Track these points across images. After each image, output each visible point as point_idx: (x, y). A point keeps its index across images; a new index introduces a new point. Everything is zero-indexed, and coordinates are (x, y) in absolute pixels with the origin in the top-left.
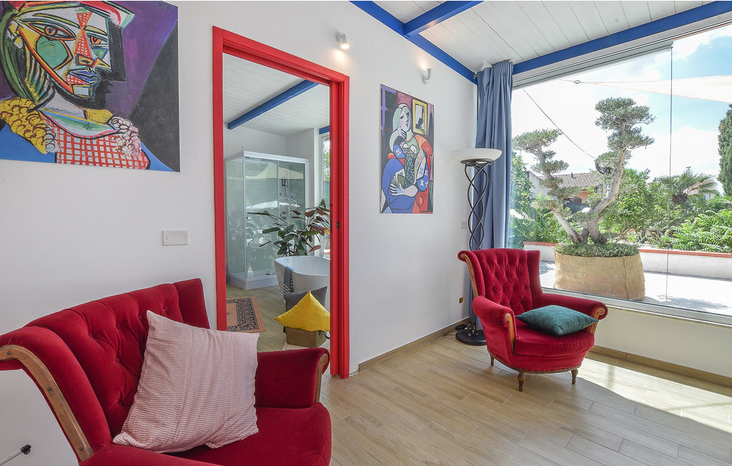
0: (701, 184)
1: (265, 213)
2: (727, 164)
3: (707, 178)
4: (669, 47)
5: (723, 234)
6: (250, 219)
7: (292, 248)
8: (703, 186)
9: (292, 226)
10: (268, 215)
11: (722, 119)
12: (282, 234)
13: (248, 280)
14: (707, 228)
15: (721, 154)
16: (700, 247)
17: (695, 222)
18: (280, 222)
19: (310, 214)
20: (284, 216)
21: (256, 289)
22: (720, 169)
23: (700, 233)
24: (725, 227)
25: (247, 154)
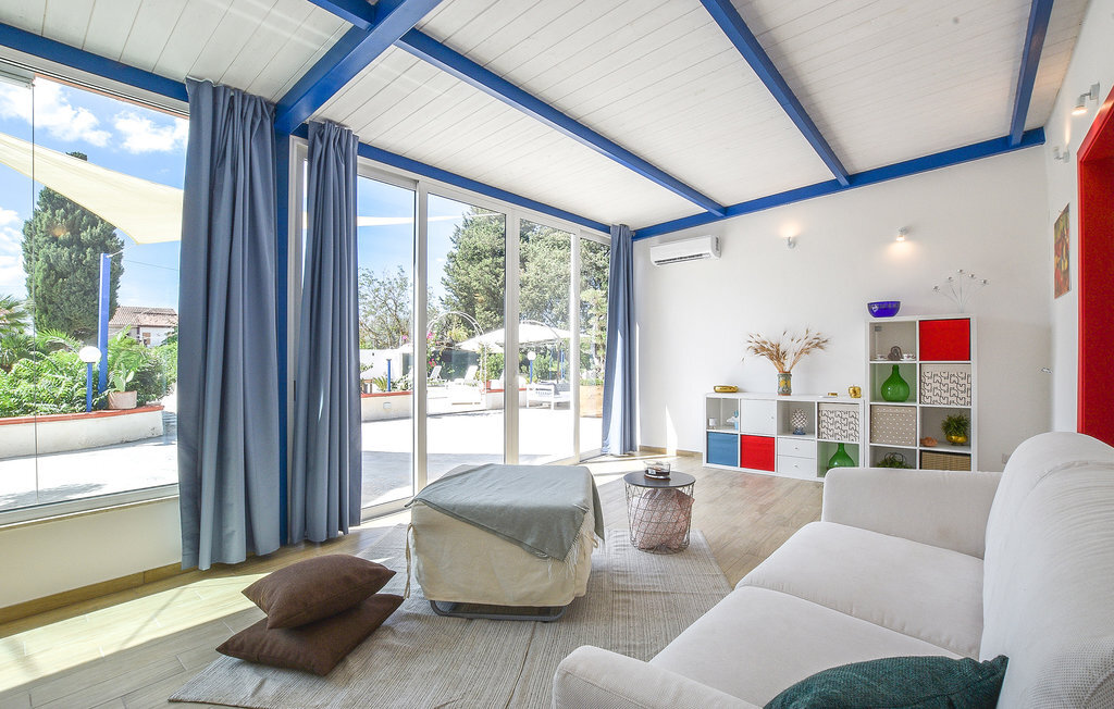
0: (7, 312)
2: (36, 287)
3: (17, 304)
4: (28, 81)
5: (59, 385)
8: (13, 316)
11: (28, 219)
14: (32, 379)
15: (27, 271)
16: (27, 410)
17: (13, 371)
22: (28, 294)
23: (24, 387)
24: (61, 377)
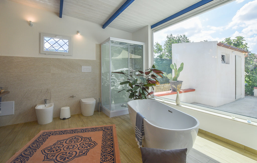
1: (122, 73)
6: (114, 76)
7: (137, 94)
9: (137, 80)
10: (123, 73)
12: (131, 85)
13: (111, 111)
18: (130, 78)
19: (147, 73)
20: (131, 74)
21: (116, 117)
25: (112, 39)
